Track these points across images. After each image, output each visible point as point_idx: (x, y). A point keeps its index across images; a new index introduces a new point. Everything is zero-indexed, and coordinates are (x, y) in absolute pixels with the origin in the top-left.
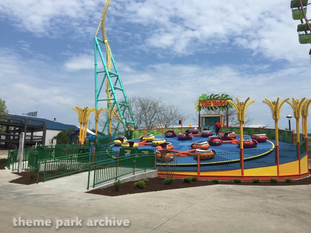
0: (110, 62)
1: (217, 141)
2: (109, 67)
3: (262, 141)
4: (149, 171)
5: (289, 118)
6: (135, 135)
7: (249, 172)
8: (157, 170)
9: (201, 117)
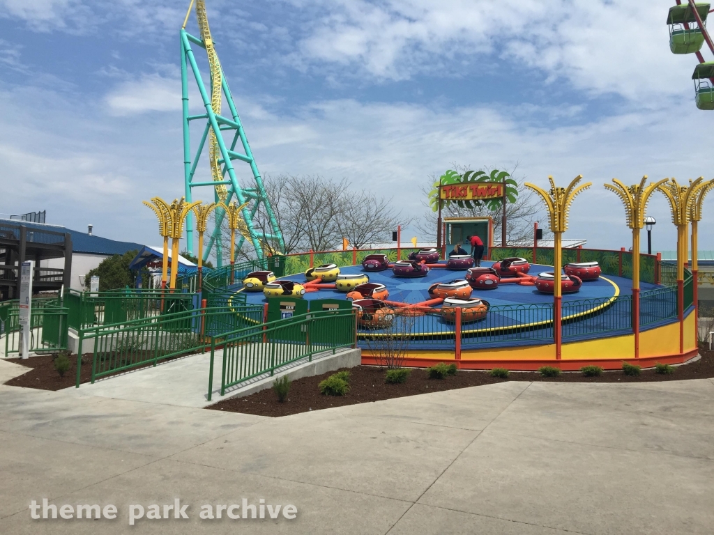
0: (219, 94)
1: (488, 278)
2: (218, 106)
3: (590, 278)
4: (342, 352)
5: (649, 226)
6: (290, 266)
7: (573, 352)
8: (360, 349)
9: (444, 223)
